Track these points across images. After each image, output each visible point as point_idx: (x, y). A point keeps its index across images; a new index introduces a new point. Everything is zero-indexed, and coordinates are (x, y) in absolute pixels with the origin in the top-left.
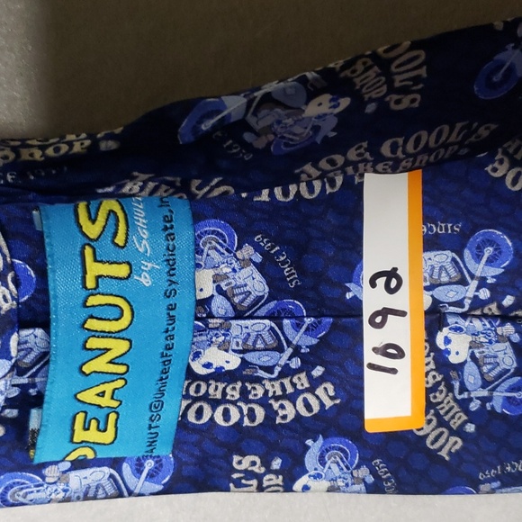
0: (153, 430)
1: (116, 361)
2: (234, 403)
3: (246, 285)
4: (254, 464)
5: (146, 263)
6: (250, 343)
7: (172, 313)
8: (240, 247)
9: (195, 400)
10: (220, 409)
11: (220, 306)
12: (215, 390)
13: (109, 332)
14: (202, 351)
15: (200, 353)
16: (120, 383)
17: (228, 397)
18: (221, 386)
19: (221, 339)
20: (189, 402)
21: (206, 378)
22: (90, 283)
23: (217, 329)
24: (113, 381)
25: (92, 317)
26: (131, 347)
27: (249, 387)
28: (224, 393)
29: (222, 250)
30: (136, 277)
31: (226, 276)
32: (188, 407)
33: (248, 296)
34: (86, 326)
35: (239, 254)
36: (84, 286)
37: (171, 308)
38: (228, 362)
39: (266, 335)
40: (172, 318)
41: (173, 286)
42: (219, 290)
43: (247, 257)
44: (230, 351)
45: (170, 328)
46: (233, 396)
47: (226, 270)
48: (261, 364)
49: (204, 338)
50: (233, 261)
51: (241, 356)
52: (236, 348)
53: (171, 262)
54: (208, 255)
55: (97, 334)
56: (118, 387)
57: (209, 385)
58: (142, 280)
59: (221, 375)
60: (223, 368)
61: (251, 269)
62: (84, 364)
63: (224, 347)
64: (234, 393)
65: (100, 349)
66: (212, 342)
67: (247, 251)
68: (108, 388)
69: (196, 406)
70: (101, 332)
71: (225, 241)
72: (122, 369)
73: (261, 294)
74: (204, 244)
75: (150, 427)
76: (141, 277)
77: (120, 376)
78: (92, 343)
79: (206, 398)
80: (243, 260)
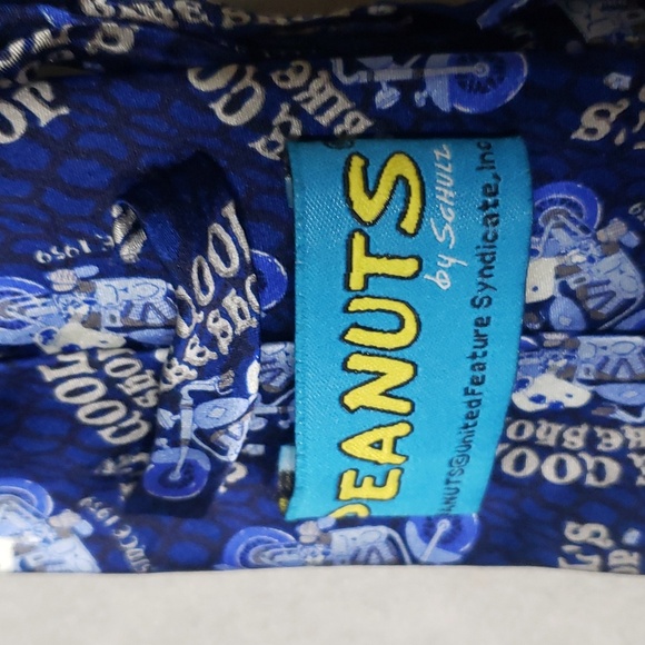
0: (453, 486)
1: (394, 392)
2: (574, 453)
3: (608, 282)
4: (597, 535)
5: (445, 258)
6: (608, 371)
7: (482, 331)
8: (603, 225)
9: (515, 444)
10: (552, 461)
11: (563, 312)
12: (547, 433)
14: (530, 378)
15: (527, 381)
16: (403, 429)
17: (566, 445)
18: (556, 428)
19: (562, 363)
20: (506, 446)
21: (534, 417)
22: (356, 282)
23: (556, 348)
24: (393, 424)
25: (356, 326)
26: (415, 375)
27: (600, 432)
28: (560, 439)
29: (575, 228)
30: (427, 277)
31: (576, 268)
32: (504, 453)
33: (610, 298)
34: (346, 338)
35: (602, 235)
36: (347, 286)
37: (482, 323)
38: (570, 396)
39: (634, 360)
40: (482, 340)
41: (487, 292)
42: (565, 290)
43: (614, 239)
44: (575, 381)
45: (480, 352)
46: (573, 443)
47: (577, 258)
48: (623, 401)
49: (535, 361)
50: (591, 245)
51: (592, 388)
52: (585, 377)
53: (488, 258)
54: (550, 236)
56: (400, 434)
57: (537, 426)
58: (438, 281)
59: (557, 414)
60: (560, 403)
61: (618, 258)
62: (346, 392)
63: (567, 374)
64: (575, 439)
65: (368, 372)
66: (547, 367)
67: (616, 230)
68: (387, 435)
69: (517, 452)
70: (370, 347)
71: (581, 215)
72: (404, 407)
73: (631, 296)
74: (546, 221)
75: (448, 482)
76: (434, 275)
77: (403, 417)
78: (357, 362)
79: (531, 443)
80: (607, 243)
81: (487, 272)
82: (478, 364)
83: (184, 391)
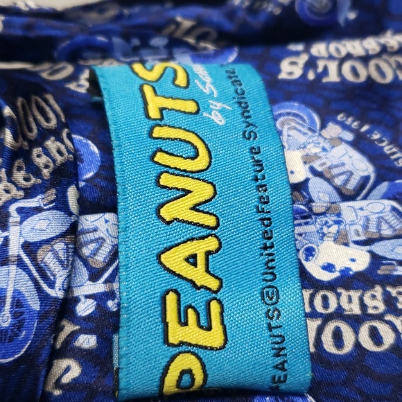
0: (275, 332)
1: (201, 208)
2: (380, 317)
3: (343, 164)
5: (214, 103)
6: (373, 229)
7: (257, 157)
8: (323, 126)
9: (327, 319)
10: (364, 330)
11: (321, 193)
12: (350, 302)
13: (185, 171)
14: (314, 246)
15: (314, 250)
17: (371, 311)
18: (355, 295)
19: (334, 228)
20: (319, 322)
21: (331, 286)
22: (154, 113)
23: (324, 214)
25: (161, 150)
26: (215, 193)
27: (393, 291)
28: (363, 306)
29: (304, 130)
30: (205, 114)
31: (317, 157)
32: (320, 330)
33: (351, 176)
34: (156, 159)
35: (325, 134)
36: (148, 116)
37: (254, 151)
38: (353, 260)
39: (391, 217)
40: (258, 163)
41: (251, 128)
42: (314, 171)
43: (334, 135)
44: (352, 245)
45: (259, 175)
46: (376, 308)
47: (314, 150)
48: (399, 257)
49: (312, 228)
50: (321, 141)
51: (368, 248)
52: (357, 238)
53: (243, 105)
54: (289, 136)
55: (171, 171)
56: (211, 248)
57: (338, 295)
58: (213, 117)
59: (348, 280)
60: (348, 269)
61: (344, 148)
62: (162, 205)
63: (341, 239)
64: (375, 303)
65: (178, 189)
66: (324, 235)
67: (333, 130)
68: (200, 248)
69: (330, 327)
70: (176, 168)
71: (304, 121)
72: (211, 221)
73: (365, 174)
74: (283, 124)
75: (270, 328)
76: (210, 114)
77: (211, 231)
78: (166, 180)
79: (339, 314)
80: (332, 139)
81: (246, 114)
82: (262, 186)
83: (12, 208)
